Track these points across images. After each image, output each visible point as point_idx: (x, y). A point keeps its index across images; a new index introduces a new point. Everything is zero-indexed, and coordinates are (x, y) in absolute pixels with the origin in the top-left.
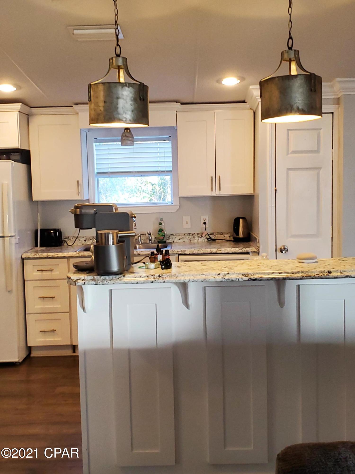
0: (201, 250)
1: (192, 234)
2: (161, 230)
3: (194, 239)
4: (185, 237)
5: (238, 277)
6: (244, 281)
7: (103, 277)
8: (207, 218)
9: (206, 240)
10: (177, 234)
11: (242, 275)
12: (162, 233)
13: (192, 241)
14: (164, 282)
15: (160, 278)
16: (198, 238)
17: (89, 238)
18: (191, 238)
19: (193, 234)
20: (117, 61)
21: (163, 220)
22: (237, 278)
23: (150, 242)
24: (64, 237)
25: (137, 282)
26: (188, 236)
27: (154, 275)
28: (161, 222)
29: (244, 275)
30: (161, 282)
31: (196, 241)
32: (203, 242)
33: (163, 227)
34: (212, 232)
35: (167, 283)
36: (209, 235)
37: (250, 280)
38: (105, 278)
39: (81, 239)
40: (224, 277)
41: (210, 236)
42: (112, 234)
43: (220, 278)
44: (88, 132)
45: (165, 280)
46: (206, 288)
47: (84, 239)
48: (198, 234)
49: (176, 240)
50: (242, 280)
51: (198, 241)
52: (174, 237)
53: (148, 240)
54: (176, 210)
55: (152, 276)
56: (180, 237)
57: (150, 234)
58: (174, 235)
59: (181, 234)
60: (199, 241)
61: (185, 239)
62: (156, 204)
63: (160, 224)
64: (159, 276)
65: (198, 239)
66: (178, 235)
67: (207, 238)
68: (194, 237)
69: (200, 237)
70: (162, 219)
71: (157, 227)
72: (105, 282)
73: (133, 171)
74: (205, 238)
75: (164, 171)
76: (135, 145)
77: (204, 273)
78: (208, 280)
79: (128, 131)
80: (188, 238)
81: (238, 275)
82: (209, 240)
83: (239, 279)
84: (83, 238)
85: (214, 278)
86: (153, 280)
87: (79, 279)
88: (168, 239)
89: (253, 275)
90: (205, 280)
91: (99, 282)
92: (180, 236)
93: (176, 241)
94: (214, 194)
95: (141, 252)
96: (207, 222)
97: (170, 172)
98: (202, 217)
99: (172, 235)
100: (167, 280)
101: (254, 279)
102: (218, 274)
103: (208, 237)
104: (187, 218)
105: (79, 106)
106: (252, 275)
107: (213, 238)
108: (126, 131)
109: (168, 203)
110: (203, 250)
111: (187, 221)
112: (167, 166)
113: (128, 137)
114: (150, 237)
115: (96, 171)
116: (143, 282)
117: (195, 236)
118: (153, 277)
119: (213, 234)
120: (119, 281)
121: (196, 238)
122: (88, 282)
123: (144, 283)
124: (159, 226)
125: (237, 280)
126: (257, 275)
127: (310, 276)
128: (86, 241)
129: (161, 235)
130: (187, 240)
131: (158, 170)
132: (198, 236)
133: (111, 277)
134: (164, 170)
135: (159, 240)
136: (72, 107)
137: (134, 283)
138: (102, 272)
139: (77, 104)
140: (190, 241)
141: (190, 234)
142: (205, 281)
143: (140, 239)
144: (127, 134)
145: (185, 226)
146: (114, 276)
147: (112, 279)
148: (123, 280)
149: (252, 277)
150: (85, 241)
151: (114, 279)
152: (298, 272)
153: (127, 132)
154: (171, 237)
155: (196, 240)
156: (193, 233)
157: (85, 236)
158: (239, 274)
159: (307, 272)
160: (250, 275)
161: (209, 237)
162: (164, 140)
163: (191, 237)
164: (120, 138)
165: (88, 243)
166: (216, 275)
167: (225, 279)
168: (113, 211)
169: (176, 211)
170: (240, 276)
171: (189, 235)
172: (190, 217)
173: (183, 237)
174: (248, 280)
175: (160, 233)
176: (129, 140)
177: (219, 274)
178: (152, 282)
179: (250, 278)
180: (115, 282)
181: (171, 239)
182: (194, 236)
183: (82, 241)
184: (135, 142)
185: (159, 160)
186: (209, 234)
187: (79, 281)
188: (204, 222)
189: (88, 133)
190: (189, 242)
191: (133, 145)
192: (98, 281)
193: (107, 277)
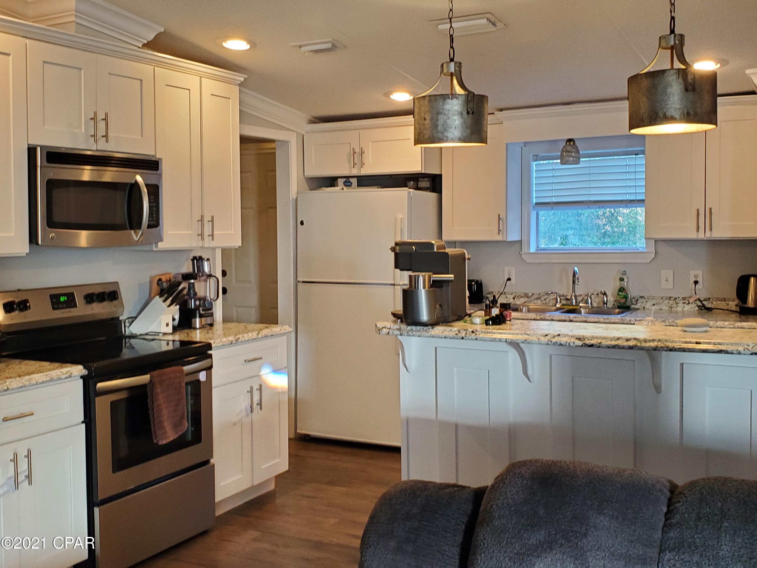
0: (667, 322)
1: (673, 298)
2: (622, 289)
3: (677, 306)
4: (663, 303)
5: (569, 341)
6: (577, 346)
7: (409, 328)
8: (700, 274)
9: (697, 308)
10: (651, 296)
11: (577, 339)
12: (624, 294)
13: (673, 309)
14: (476, 339)
15: (474, 334)
16: (683, 305)
17: (520, 295)
18: (672, 305)
19: (676, 298)
20: (448, 67)
21: (626, 274)
22: (567, 342)
23: (605, 306)
24: (487, 292)
25: (444, 336)
26: (668, 301)
27: (467, 330)
28: (622, 276)
29: (579, 339)
30: (472, 339)
31: (679, 309)
32: (691, 312)
33: (626, 284)
34: (709, 297)
35: (480, 340)
36: (701, 301)
37: (584, 345)
38: (412, 329)
39: (508, 296)
40: (552, 340)
41: (703, 302)
42: (422, 276)
43: (546, 340)
44: (525, 146)
45: (477, 336)
46: (552, 356)
47: (513, 296)
48: (684, 299)
49: (648, 306)
50: (574, 345)
51: (682, 309)
52: (643, 300)
53: (602, 303)
54: (650, 260)
55: (464, 330)
56: (654, 302)
57: (605, 294)
58: (646, 297)
59: (656, 298)
60: (685, 309)
61: (662, 305)
62: (622, 250)
63: (622, 280)
64: (473, 332)
65: (684, 307)
66: (651, 298)
67: (699, 306)
68: (677, 303)
69: (687, 304)
70: (624, 273)
71: (618, 284)
72: (410, 333)
73: (587, 201)
74: (695, 305)
75: (634, 201)
76: (581, 163)
77: (528, 333)
78: (530, 341)
79: (572, 143)
80: (667, 304)
81: (570, 338)
82: (701, 309)
83: (569, 344)
84: (512, 294)
85: (539, 339)
86: (463, 335)
87: (385, 328)
88: (635, 303)
89: (591, 340)
90: (526, 340)
91: (404, 332)
92: (655, 300)
93: (647, 308)
94: (701, 236)
95: (575, 317)
96: (700, 280)
97: (642, 202)
98: (692, 273)
99: (642, 297)
100: (480, 337)
101: (590, 344)
102: (545, 335)
103: (699, 303)
104: (667, 274)
105: (504, 112)
106: (589, 340)
107: (708, 305)
108: (568, 143)
109: (640, 249)
110: (670, 321)
111: (667, 278)
112: (638, 193)
113: (569, 152)
114: (605, 299)
115: (535, 201)
116: (451, 337)
117: (679, 302)
118: (464, 332)
119: (709, 300)
120: (425, 333)
121: (681, 304)
122: (392, 331)
123: (453, 338)
124: (621, 284)
125: (568, 344)
126: (596, 340)
127: (667, 347)
128: (516, 299)
129: (621, 296)
130: (665, 308)
131: (626, 199)
132: (684, 301)
133: (418, 328)
134: (634, 198)
135: (619, 305)
136: (493, 114)
137: (442, 337)
138: (410, 321)
139: (501, 110)
140: (670, 309)
141: (670, 298)
142: (526, 342)
143: (590, 301)
144: (568, 148)
145: (664, 285)
146: (422, 327)
147: (419, 331)
148: (430, 333)
149: (588, 342)
150: (514, 298)
151: (421, 330)
152: (653, 340)
153: (570, 144)
154: (640, 300)
155: (680, 307)
156: (677, 296)
157: (515, 293)
158: (572, 337)
159: (666, 340)
160: (586, 339)
161: (701, 304)
162: (636, 155)
163: (672, 302)
164: (559, 154)
165: (518, 303)
166: (542, 335)
167: (551, 341)
168: (434, 249)
169: (650, 262)
170: (573, 340)
171: (670, 300)
172: (672, 271)
173: (658, 301)
174: (582, 346)
175: (620, 293)
176: (572, 156)
177: (547, 335)
178: (463, 338)
179: (585, 344)
180: (421, 334)
181: (639, 304)
182: (677, 301)
183: (509, 298)
184: (581, 159)
185: (628, 183)
186: (702, 299)
187: (384, 329)
188: (695, 279)
189: (525, 148)
190: (668, 309)
191: (578, 163)
192: (403, 330)
193: (414, 328)
